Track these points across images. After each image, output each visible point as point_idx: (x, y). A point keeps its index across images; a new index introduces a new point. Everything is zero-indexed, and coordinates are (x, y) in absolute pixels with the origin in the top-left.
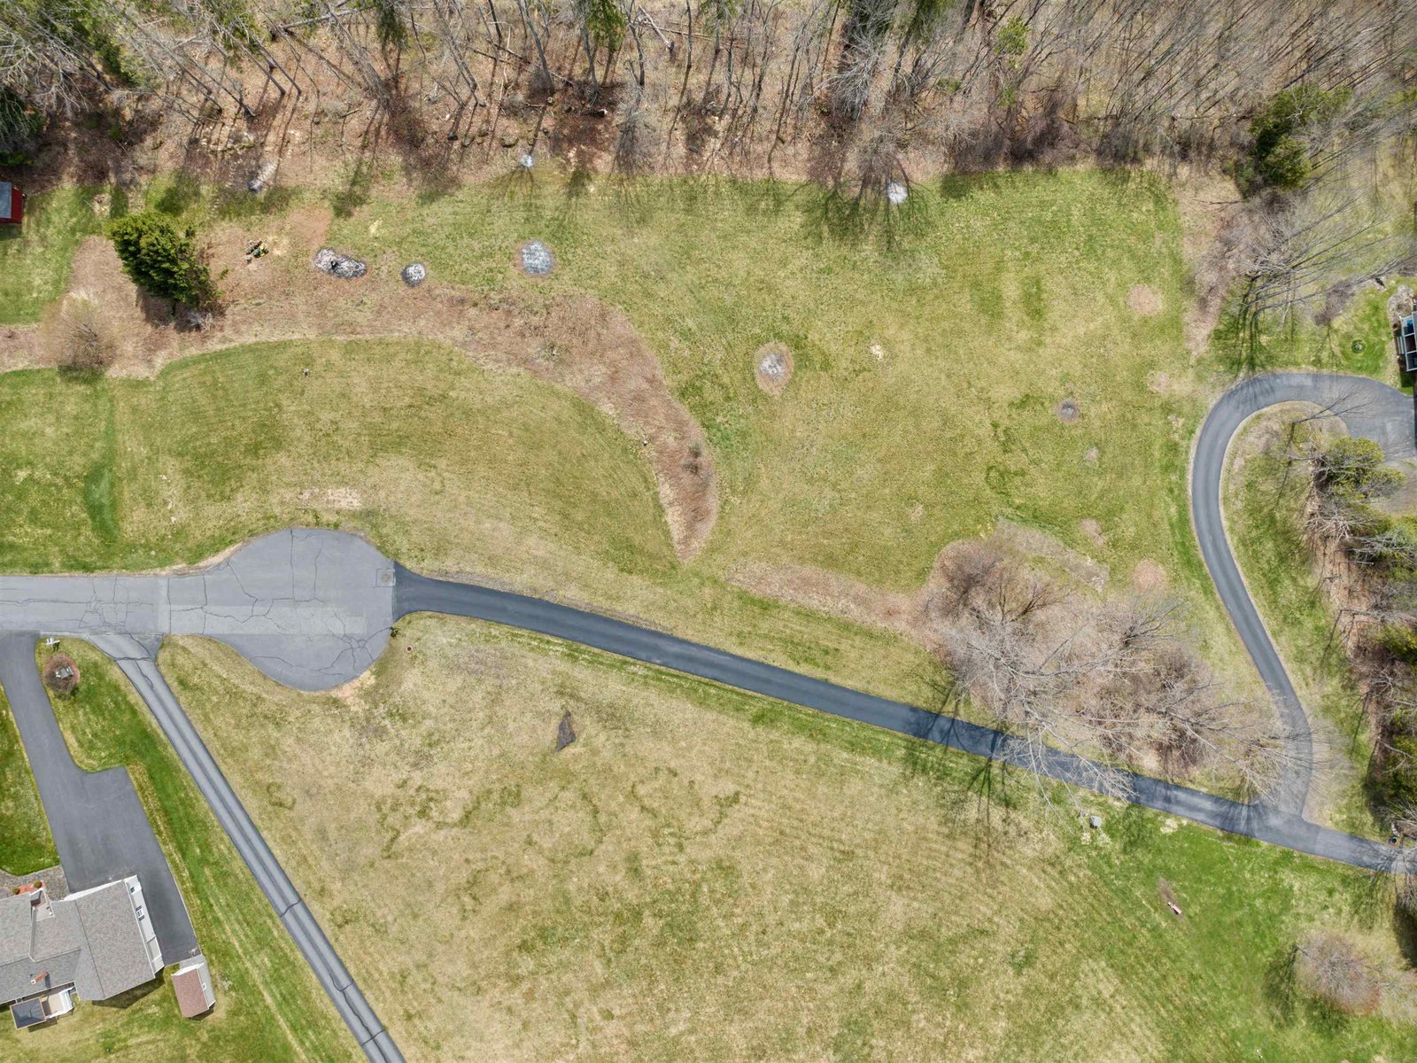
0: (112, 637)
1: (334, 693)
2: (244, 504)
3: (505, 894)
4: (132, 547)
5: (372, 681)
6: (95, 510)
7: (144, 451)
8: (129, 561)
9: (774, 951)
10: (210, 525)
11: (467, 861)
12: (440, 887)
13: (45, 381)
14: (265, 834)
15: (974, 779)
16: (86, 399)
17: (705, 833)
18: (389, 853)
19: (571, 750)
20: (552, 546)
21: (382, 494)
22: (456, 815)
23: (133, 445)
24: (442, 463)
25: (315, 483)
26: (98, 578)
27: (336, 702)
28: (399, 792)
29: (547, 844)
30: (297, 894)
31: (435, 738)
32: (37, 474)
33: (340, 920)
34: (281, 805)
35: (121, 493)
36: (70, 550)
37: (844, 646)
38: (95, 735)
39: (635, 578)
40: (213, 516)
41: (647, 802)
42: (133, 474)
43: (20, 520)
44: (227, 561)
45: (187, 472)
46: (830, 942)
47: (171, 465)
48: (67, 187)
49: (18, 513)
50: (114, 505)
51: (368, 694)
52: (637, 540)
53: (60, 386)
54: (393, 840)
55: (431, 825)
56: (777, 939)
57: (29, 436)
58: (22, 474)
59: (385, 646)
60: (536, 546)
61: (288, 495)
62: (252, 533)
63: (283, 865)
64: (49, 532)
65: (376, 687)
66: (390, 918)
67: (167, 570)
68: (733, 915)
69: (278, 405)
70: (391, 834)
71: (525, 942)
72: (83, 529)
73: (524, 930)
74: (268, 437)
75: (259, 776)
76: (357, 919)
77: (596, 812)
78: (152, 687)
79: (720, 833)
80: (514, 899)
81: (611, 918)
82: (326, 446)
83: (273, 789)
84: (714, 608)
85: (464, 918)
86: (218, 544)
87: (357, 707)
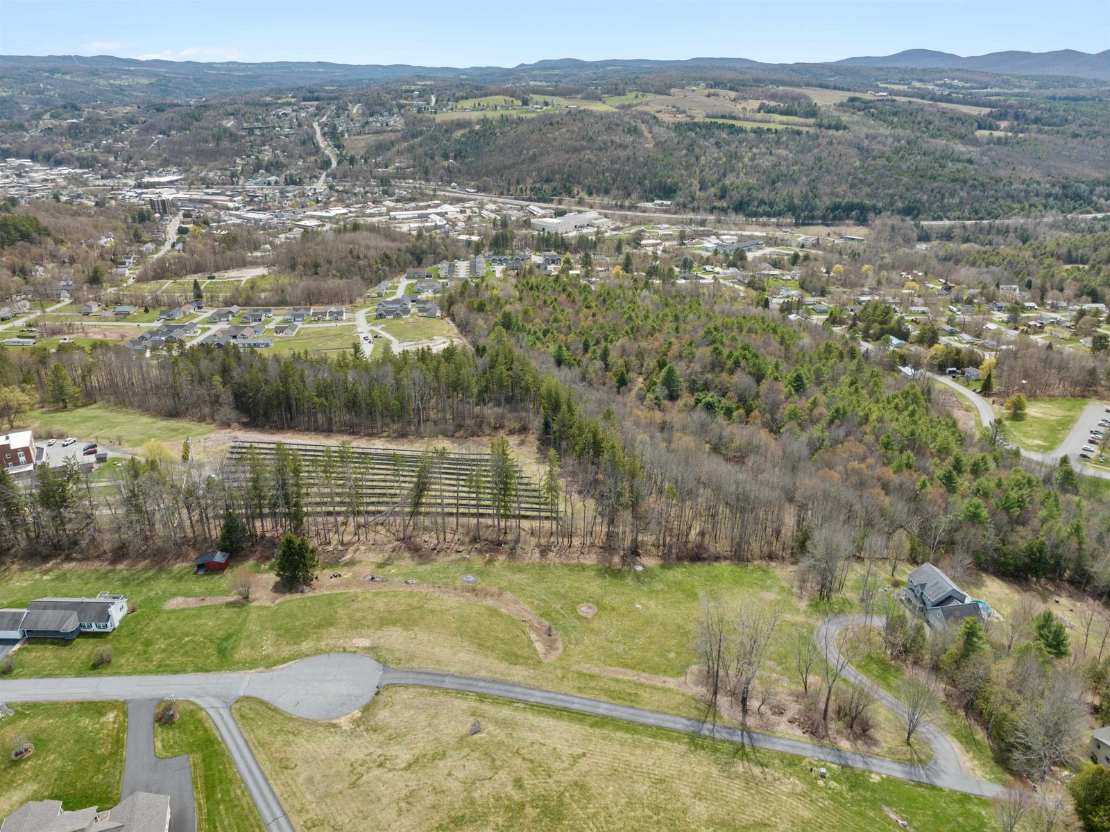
0: (208, 698)
1: (333, 722)
2: (306, 645)
3: (431, 799)
4: (236, 663)
5: (360, 714)
6: (222, 650)
7: (259, 629)
8: (232, 668)
10: (284, 653)
11: (407, 786)
12: (386, 800)
13: (217, 608)
14: (271, 782)
15: (737, 753)
16: (235, 613)
17: (566, 769)
18: (354, 785)
19: (479, 735)
20: (472, 656)
21: (382, 640)
22: (402, 765)
23: (253, 627)
24: (417, 628)
25: (348, 637)
27: (333, 725)
28: (366, 758)
29: (461, 775)
30: (283, 810)
32: (196, 639)
33: (309, 824)
34: (287, 768)
35: (239, 644)
36: (200, 664)
37: (640, 692)
38: (175, 743)
39: (518, 667)
40: (286, 651)
41: (526, 756)
43: (178, 655)
44: (289, 666)
45: (279, 635)
46: (658, 822)
47: (271, 634)
48: (251, 562)
50: (233, 648)
51: (355, 721)
52: (519, 652)
53: (223, 609)
54: (358, 779)
55: (386, 770)
56: (620, 819)
58: (187, 639)
59: (371, 699)
60: (463, 656)
61: (332, 642)
62: (307, 656)
63: (278, 797)
64: (191, 659)
65: (360, 718)
67: (253, 671)
68: (587, 808)
69: (335, 612)
71: (441, 825)
72: (211, 658)
73: (442, 818)
74: (327, 622)
75: (276, 755)
76: (322, 824)
77: (493, 760)
78: (223, 719)
79: (575, 770)
80: (437, 802)
81: (503, 810)
82: (356, 625)
83: (283, 760)
84: (563, 677)
85: (399, 815)
86: (287, 660)
87: (347, 726)
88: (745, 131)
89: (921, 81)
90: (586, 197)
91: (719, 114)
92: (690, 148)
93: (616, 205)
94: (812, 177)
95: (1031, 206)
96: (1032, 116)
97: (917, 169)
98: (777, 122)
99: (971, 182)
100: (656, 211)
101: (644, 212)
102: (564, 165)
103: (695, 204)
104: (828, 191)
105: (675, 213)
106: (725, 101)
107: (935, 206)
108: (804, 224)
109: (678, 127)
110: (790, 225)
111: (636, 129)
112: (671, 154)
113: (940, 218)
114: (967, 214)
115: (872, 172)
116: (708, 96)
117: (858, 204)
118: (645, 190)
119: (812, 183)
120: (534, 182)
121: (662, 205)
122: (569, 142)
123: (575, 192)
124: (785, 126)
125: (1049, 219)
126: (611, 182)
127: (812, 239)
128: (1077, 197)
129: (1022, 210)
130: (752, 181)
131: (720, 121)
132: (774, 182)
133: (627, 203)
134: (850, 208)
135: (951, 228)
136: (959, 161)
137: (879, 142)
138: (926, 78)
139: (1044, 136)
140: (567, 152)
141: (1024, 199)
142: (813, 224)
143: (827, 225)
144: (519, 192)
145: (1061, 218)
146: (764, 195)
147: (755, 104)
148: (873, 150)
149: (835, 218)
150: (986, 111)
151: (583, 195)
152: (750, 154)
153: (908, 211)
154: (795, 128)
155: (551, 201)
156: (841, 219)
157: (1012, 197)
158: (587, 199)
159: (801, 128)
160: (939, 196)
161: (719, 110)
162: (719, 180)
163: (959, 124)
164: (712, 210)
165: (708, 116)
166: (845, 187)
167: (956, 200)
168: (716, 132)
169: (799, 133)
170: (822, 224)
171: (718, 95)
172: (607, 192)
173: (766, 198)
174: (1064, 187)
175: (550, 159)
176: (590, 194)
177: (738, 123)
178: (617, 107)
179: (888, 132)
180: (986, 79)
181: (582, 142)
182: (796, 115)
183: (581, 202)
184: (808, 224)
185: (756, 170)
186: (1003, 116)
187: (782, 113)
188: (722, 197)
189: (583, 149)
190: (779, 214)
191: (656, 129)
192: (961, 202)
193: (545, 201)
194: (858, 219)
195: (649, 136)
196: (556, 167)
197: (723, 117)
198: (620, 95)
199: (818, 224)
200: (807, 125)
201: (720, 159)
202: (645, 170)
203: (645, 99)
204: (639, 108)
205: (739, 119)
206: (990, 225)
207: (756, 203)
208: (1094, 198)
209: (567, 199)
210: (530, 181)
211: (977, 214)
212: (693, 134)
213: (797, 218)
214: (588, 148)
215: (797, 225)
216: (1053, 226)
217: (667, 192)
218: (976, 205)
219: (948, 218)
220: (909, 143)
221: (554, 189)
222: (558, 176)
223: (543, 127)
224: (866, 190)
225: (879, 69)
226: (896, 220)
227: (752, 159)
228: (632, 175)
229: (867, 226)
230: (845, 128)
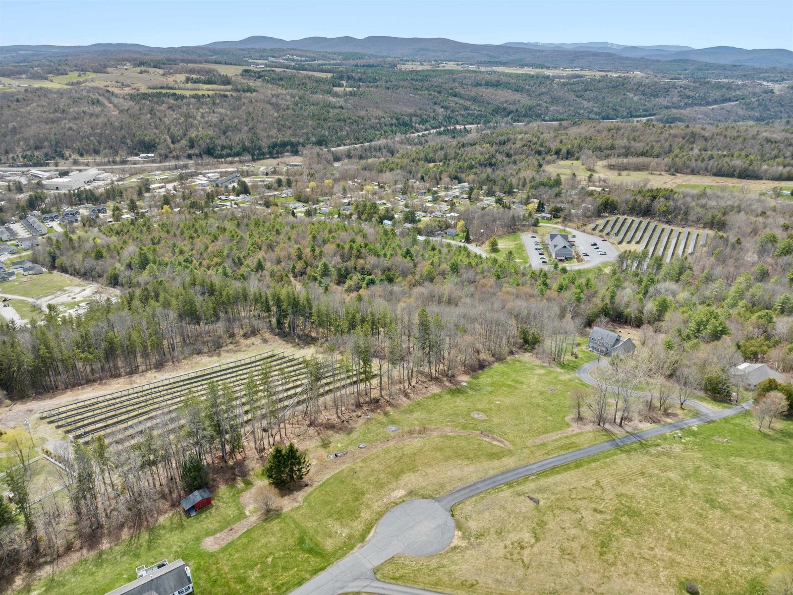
0: (351, 584)
1: (452, 545)
2: (366, 515)
3: (576, 545)
4: (334, 553)
5: (460, 533)
6: (311, 551)
7: (316, 523)
8: (337, 556)
9: (662, 501)
10: (359, 527)
11: (553, 547)
12: (556, 561)
13: (260, 528)
16: (280, 523)
17: (603, 493)
18: (526, 566)
19: (541, 503)
20: (473, 466)
21: (409, 485)
22: (533, 541)
23: (310, 525)
24: (420, 468)
25: (386, 495)
26: (330, 570)
27: (455, 548)
28: (507, 550)
29: (568, 525)
31: (499, 531)
32: (276, 555)
34: (473, 585)
35: (316, 539)
36: (310, 569)
39: (503, 459)
40: (358, 524)
41: (578, 498)
42: (316, 532)
43: (280, 574)
44: (375, 532)
45: (337, 519)
47: (330, 522)
49: (278, 572)
50: (317, 545)
51: (463, 538)
52: (493, 451)
53: (267, 525)
54: (523, 562)
55: (529, 548)
56: (658, 498)
57: (265, 546)
58: (270, 560)
59: (453, 521)
61: (379, 503)
62: (377, 520)
64: (296, 569)
65: (464, 534)
66: (553, 585)
67: (355, 549)
68: (639, 502)
69: (354, 485)
70: (520, 561)
71: (600, 552)
72: (310, 560)
73: (595, 550)
74: (358, 495)
75: (454, 583)
77: (569, 509)
80: (580, 544)
81: (613, 526)
82: (380, 486)
83: (464, 583)
85: (574, 562)
86: (368, 530)
87: (464, 544)
88: (186, 97)
89: (273, 57)
90: (79, 158)
91: (159, 86)
92: (151, 111)
93: (109, 162)
94: (250, 126)
95: (385, 132)
96: (357, 77)
97: (314, 115)
98: (205, 89)
99: (349, 121)
100: (144, 162)
101: (135, 164)
102: (50, 134)
103: (174, 153)
104: (265, 135)
105: (160, 162)
106: (156, 77)
107: (334, 138)
108: (258, 159)
109: (132, 97)
110: (249, 161)
111: (98, 101)
112: (139, 118)
113: (339, 146)
114: (353, 141)
115: (287, 119)
116: (141, 73)
117: (288, 142)
118: (129, 148)
119: (252, 131)
120: (24, 151)
121: (147, 157)
122: (44, 115)
123: (68, 155)
124: (214, 92)
125: (397, 139)
126: (97, 144)
127: (271, 169)
128: (405, 124)
129: (381, 135)
130: (210, 133)
131: (164, 91)
132: (225, 133)
133: (118, 159)
134: (284, 145)
135: (349, 151)
136: (335, 107)
137: (282, 99)
138: (276, 55)
139: (372, 89)
140: (46, 123)
141: (379, 128)
142: (264, 159)
143: (274, 158)
144: (11, 161)
145: (403, 137)
146: (222, 141)
147: (181, 77)
148: (281, 105)
149: (278, 152)
150: (329, 75)
151: (75, 156)
152: (200, 114)
153: (320, 143)
154: (222, 93)
155: (47, 165)
156: (282, 153)
157: (373, 127)
158: (81, 160)
159: (226, 93)
160: (334, 131)
161: (154, 83)
162: (185, 135)
163: (322, 84)
164: (190, 157)
165: (149, 88)
166: (275, 131)
167: (345, 133)
168: (166, 99)
169: (226, 96)
170: (270, 158)
171: (148, 72)
172: (97, 152)
173: (225, 144)
174: (397, 119)
175: (32, 130)
176: (82, 155)
177: (178, 92)
178: (67, 84)
179: (284, 92)
180: (312, 55)
181: (57, 114)
182: (215, 83)
183: (76, 163)
184: (261, 159)
185: (209, 125)
186: (341, 78)
187: (205, 83)
188: (192, 147)
189: (59, 120)
190: (238, 154)
191: (116, 101)
192: (347, 134)
193: (41, 165)
194: (292, 152)
195: (111, 105)
196: (41, 136)
197: (162, 88)
198: (62, 74)
199: (268, 158)
200: (227, 90)
201: (179, 119)
202: (123, 132)
203: (87, 77)
204: (87, 84)
205: (175, 89)
206: (370, 146)
207: (219, 148)
208: (414, 124)
209: (62, 161)
210: (19, 150)
211: (358, 140)
212: (148, 103)
213: (253, 155)
214: (65, 119)
215: (254, 160)
216: (401, 143)
217: (148, 147)
218: (356, 134)
219: (345, 145)
220: (300, 98)
221: (46, 155)
222: (46, 143)
223: (10, 103)
224: (289, 132)
225: (242, 50)
226: (317, 149)
227: (203, 117)
228: (114, 137)
229: (300, 155)
230: (255, 91)
